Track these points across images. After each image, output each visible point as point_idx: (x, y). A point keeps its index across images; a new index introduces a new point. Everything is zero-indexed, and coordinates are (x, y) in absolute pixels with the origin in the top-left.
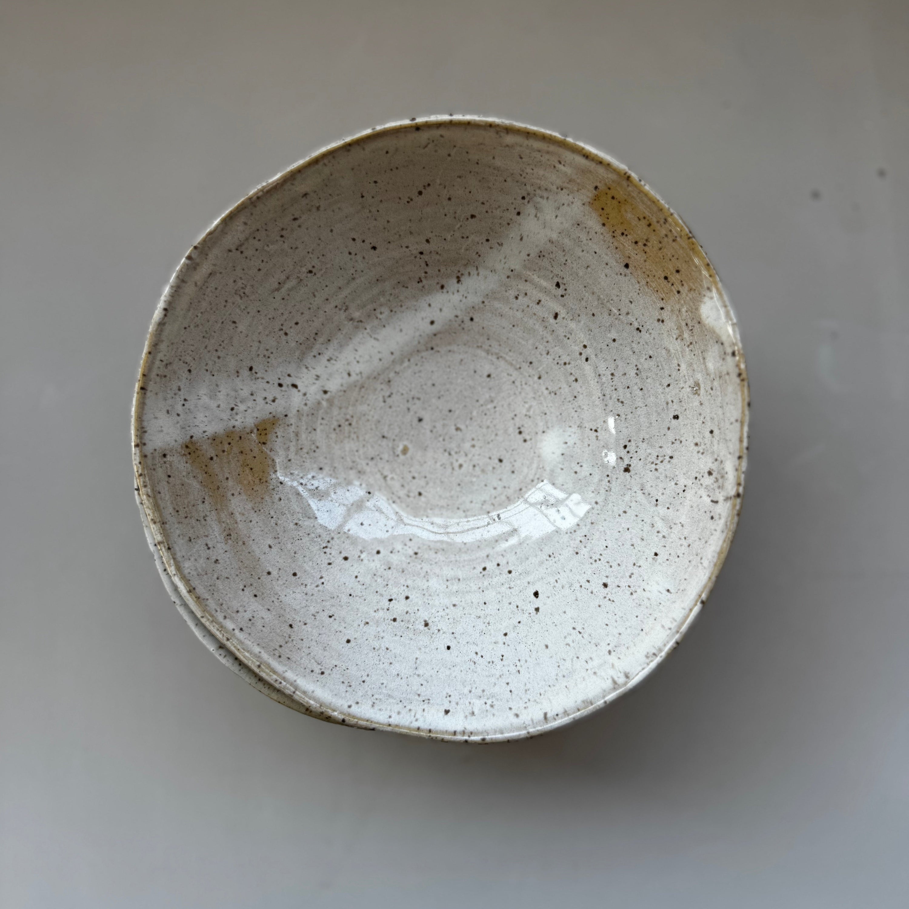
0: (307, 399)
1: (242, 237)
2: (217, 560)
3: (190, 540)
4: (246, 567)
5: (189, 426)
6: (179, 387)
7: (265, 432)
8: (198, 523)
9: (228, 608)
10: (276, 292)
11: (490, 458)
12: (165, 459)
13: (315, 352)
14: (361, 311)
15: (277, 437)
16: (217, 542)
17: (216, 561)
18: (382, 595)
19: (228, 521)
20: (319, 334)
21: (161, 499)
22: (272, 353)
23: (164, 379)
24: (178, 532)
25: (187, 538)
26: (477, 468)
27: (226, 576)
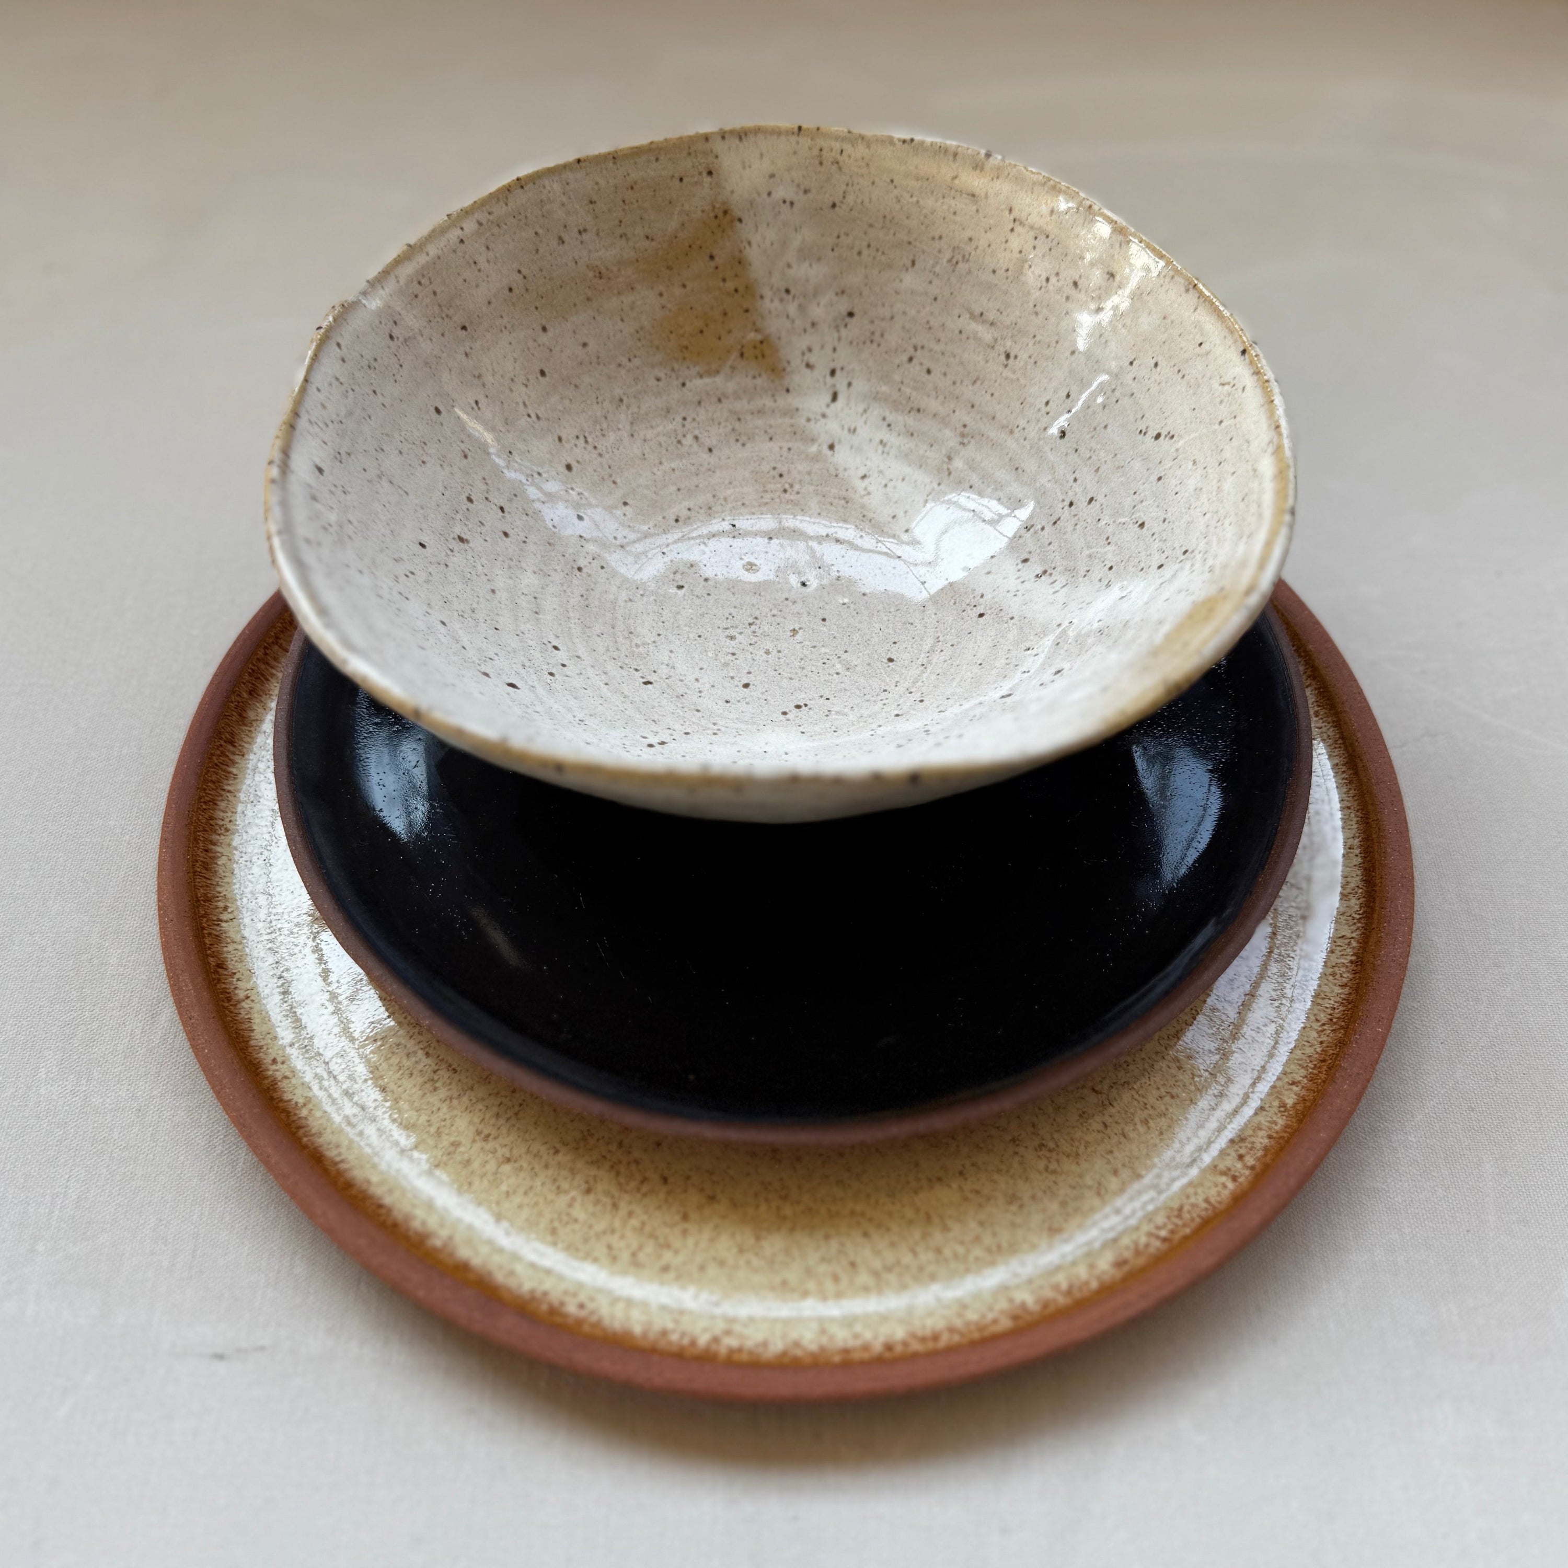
0: (817, 421)
1: (1034, 219)
2: (563, 242)
3: (591, 202)
4: (553, 292)
5: (755, 215)
6: (809, 191)
7: (760, 356)
8: (617, 222)
9: (493, 235)
10: (968, 316)
11: (749, 673)
12: (705, 174)
13: (891, 418)
14: (966, 467)
15: (754, 377)
16: (590, 251)
17: (561, 241)
18: (510, 500)
19: (620, 279)
20: (919, 416)
21: (649, 161)
22: (879, 345)
23: (817, 162)
24: (602, 182)
25: (595, 198)
26: (730, 657)
27: (541, 250)
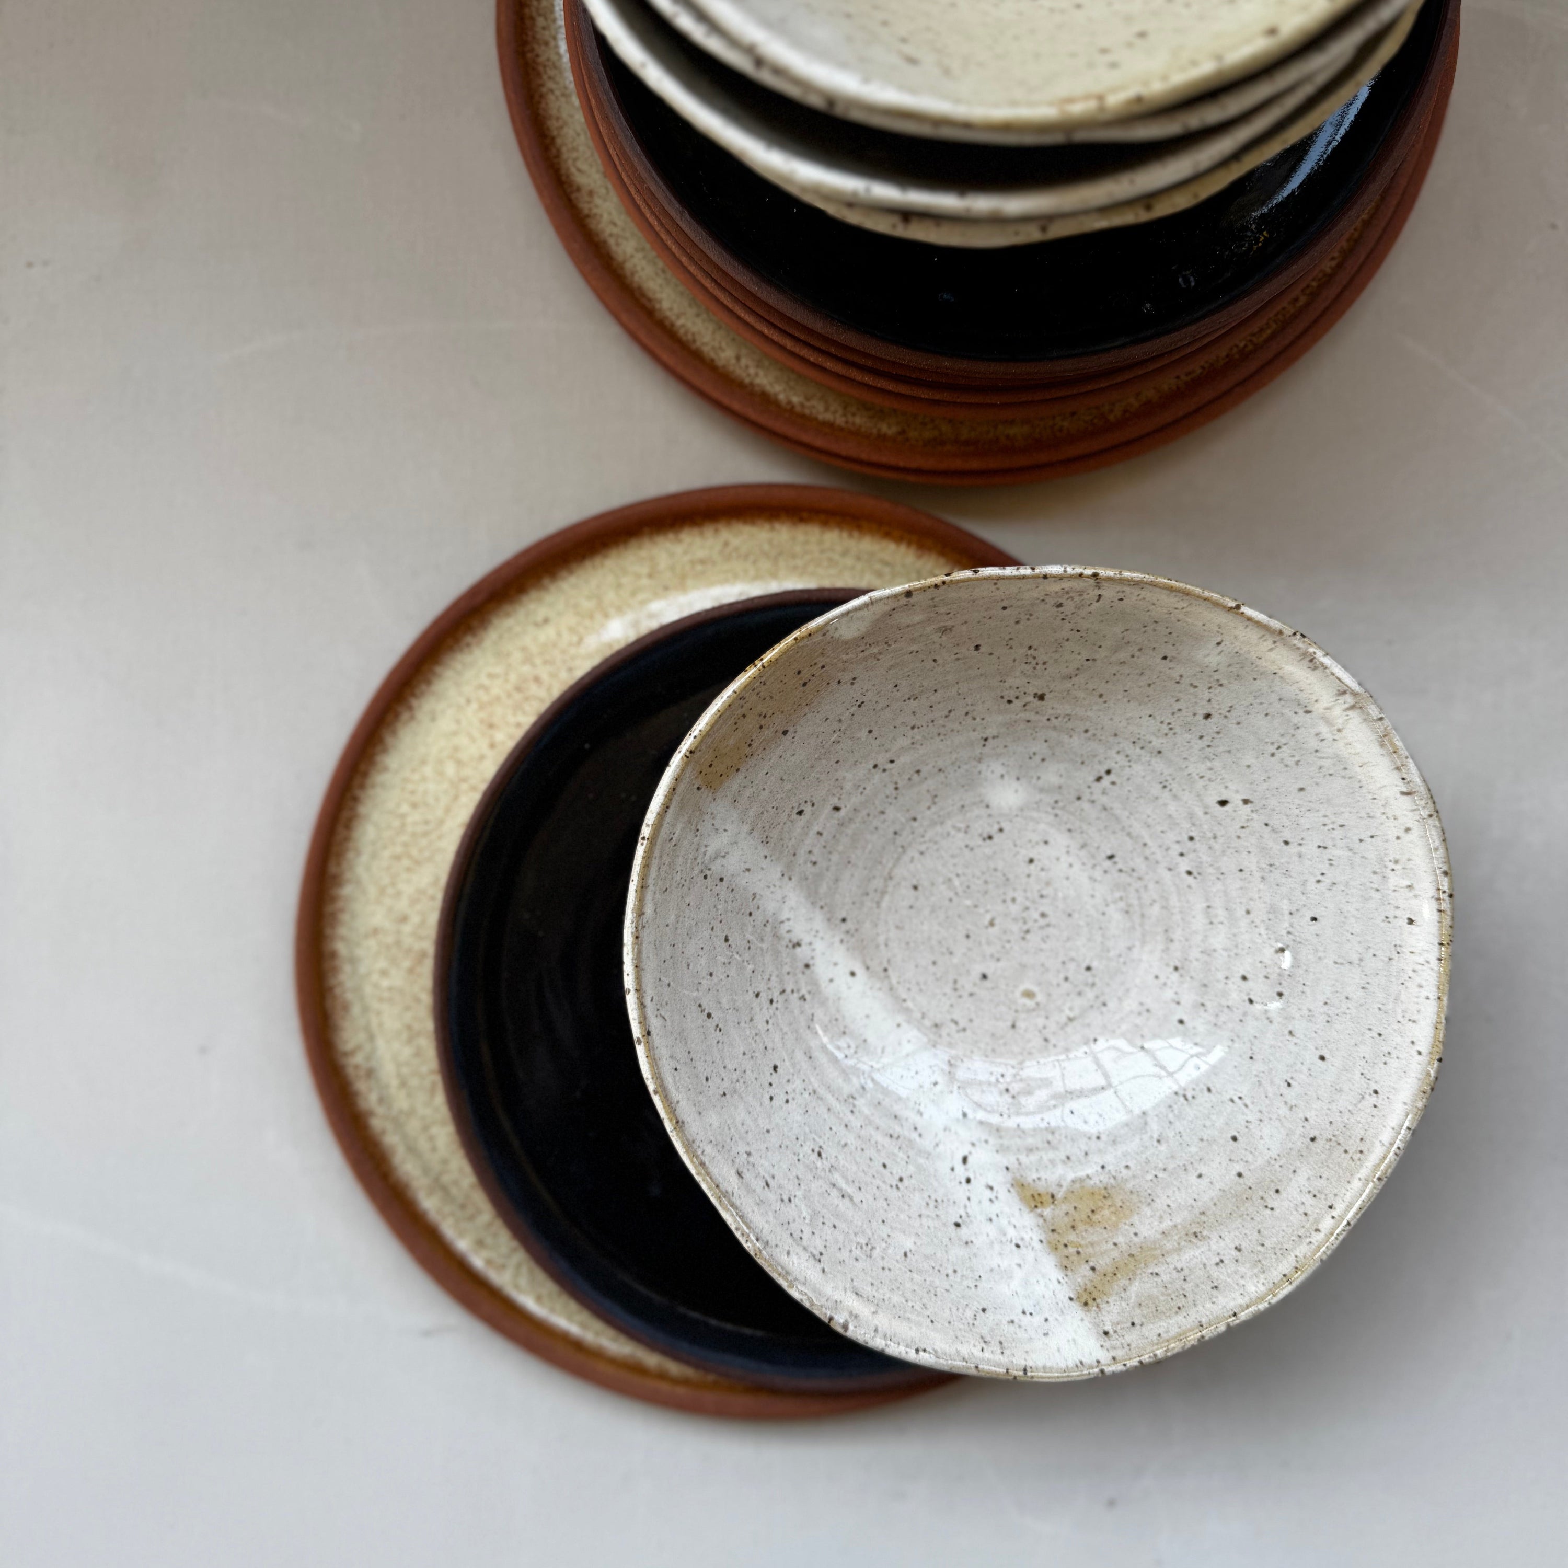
0: (979, 1140)
1: (804, 1255)
2: (1236, 1248)
3: (1216, 1287)
4: (1237, 1207)
5: (1058, 1304)
6: (1009, 1322)
7: (1036, 1197)
8: (1188, 1279)
9: (1303, 1227)
10: (855, 1199)
11: (1029, 876)
12: (1111, 1332)
13: (914, 1135)
14: (851, 1076)
15: (1039, 1179)
16: (1209, 1250)
17: (1238, 1249)
18: (1245, 1014)
19: (1176, 1237)
20: (891, 1132)
21: (1167, 1332)
22: (930, 1197)
23: (1005, 1344)
24: (1208, 1305)
25: (1214, 1292)
26: (1044, 892)
27: (1256, 1234)
